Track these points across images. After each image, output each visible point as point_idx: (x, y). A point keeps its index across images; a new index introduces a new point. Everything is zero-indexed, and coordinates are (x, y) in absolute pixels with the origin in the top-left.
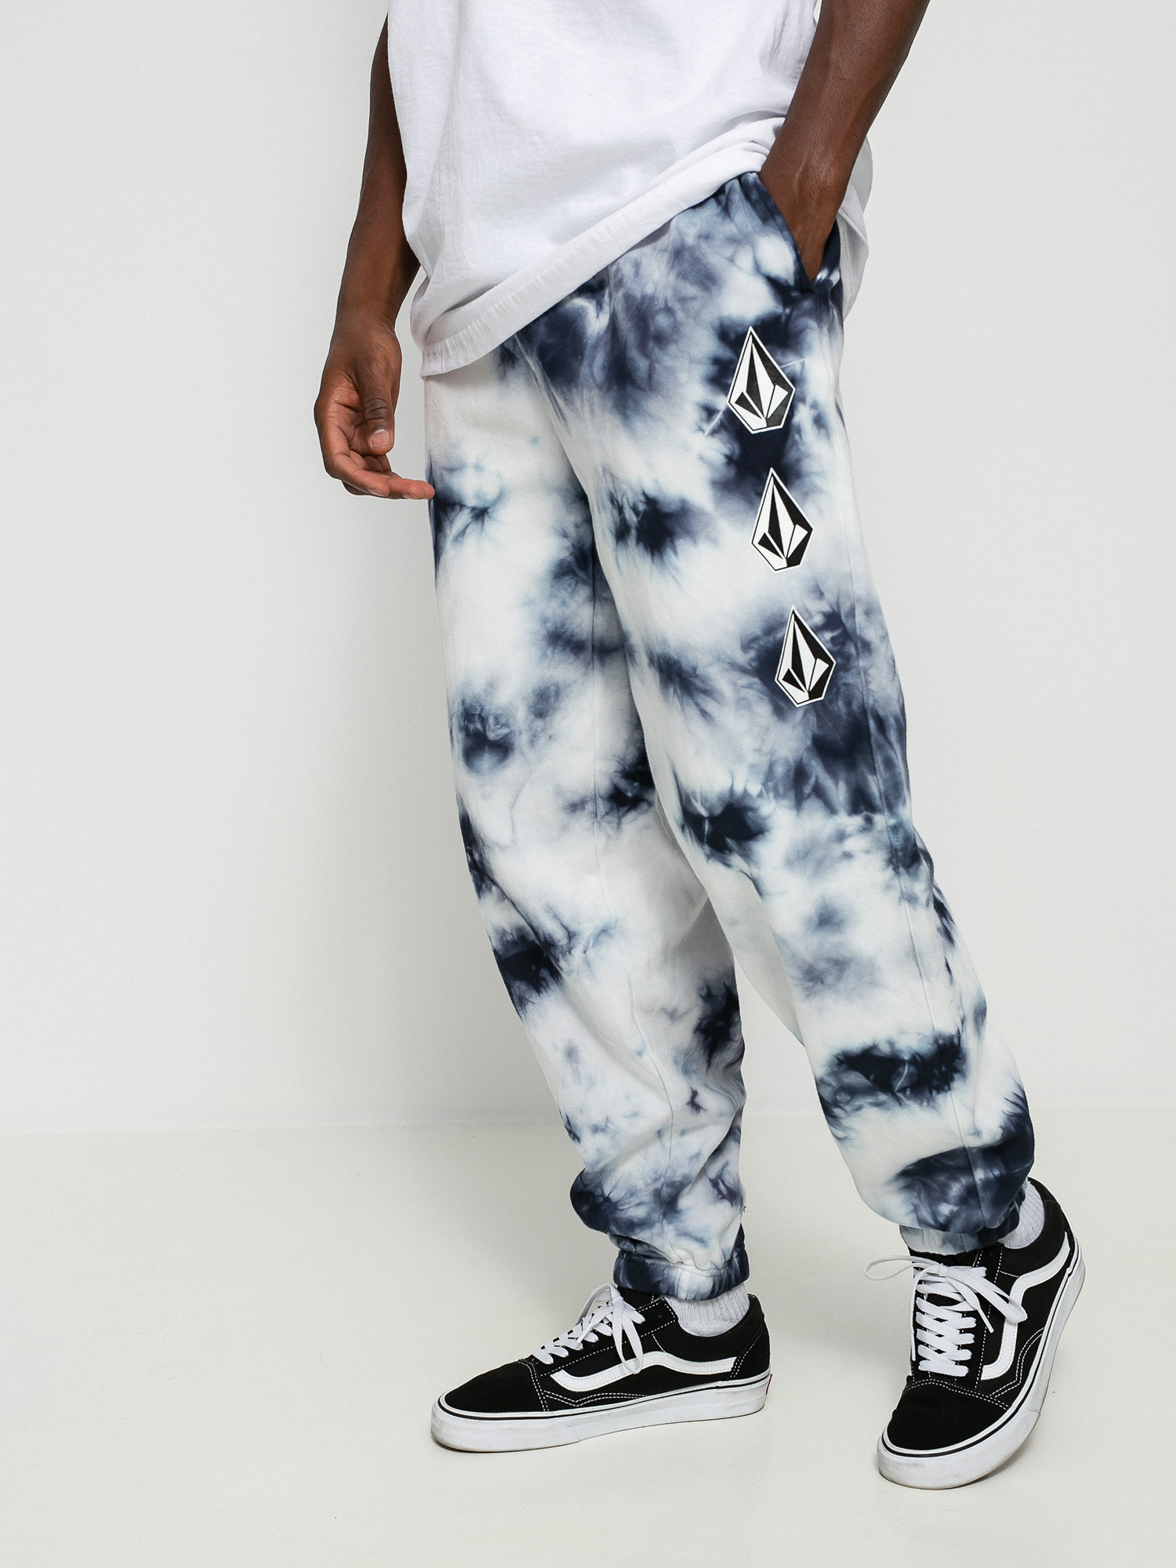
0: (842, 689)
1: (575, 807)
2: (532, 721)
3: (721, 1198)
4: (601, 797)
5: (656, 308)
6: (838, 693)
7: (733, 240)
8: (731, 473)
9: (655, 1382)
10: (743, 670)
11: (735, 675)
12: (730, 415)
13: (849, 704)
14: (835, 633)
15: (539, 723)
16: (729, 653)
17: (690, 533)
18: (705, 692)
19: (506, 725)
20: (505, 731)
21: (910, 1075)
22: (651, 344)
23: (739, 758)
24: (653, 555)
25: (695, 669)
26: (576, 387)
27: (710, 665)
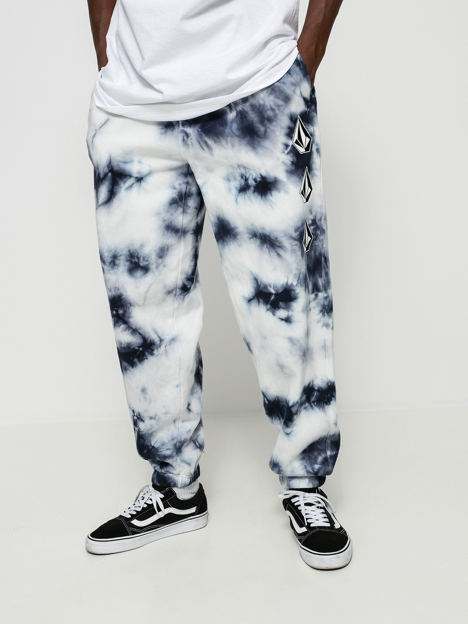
0: (314, 247)
1: (169, 292)
2: (157, 260)
3: (197, 448)
4: (179, 288)
5: (267, 109)
6: (312, 248)
7: (293, 84)
8: (293, 168)
9: (170, 519)
10: (294, 239)
11: (291, 241)
12: (293, 147)
13: (315, 253)
14: (314, 227)
15: (160, 260)
16: (290, 233)
17: (277, 189)
18: (280, 247)
19: (147, 261)
20: (147, 263)
21: (317, 396)
22: (266, 122)
23: (291, 272)
24: (262, 196)
25: (276, 238)
26: (223, 137)
27: (283, 237)
